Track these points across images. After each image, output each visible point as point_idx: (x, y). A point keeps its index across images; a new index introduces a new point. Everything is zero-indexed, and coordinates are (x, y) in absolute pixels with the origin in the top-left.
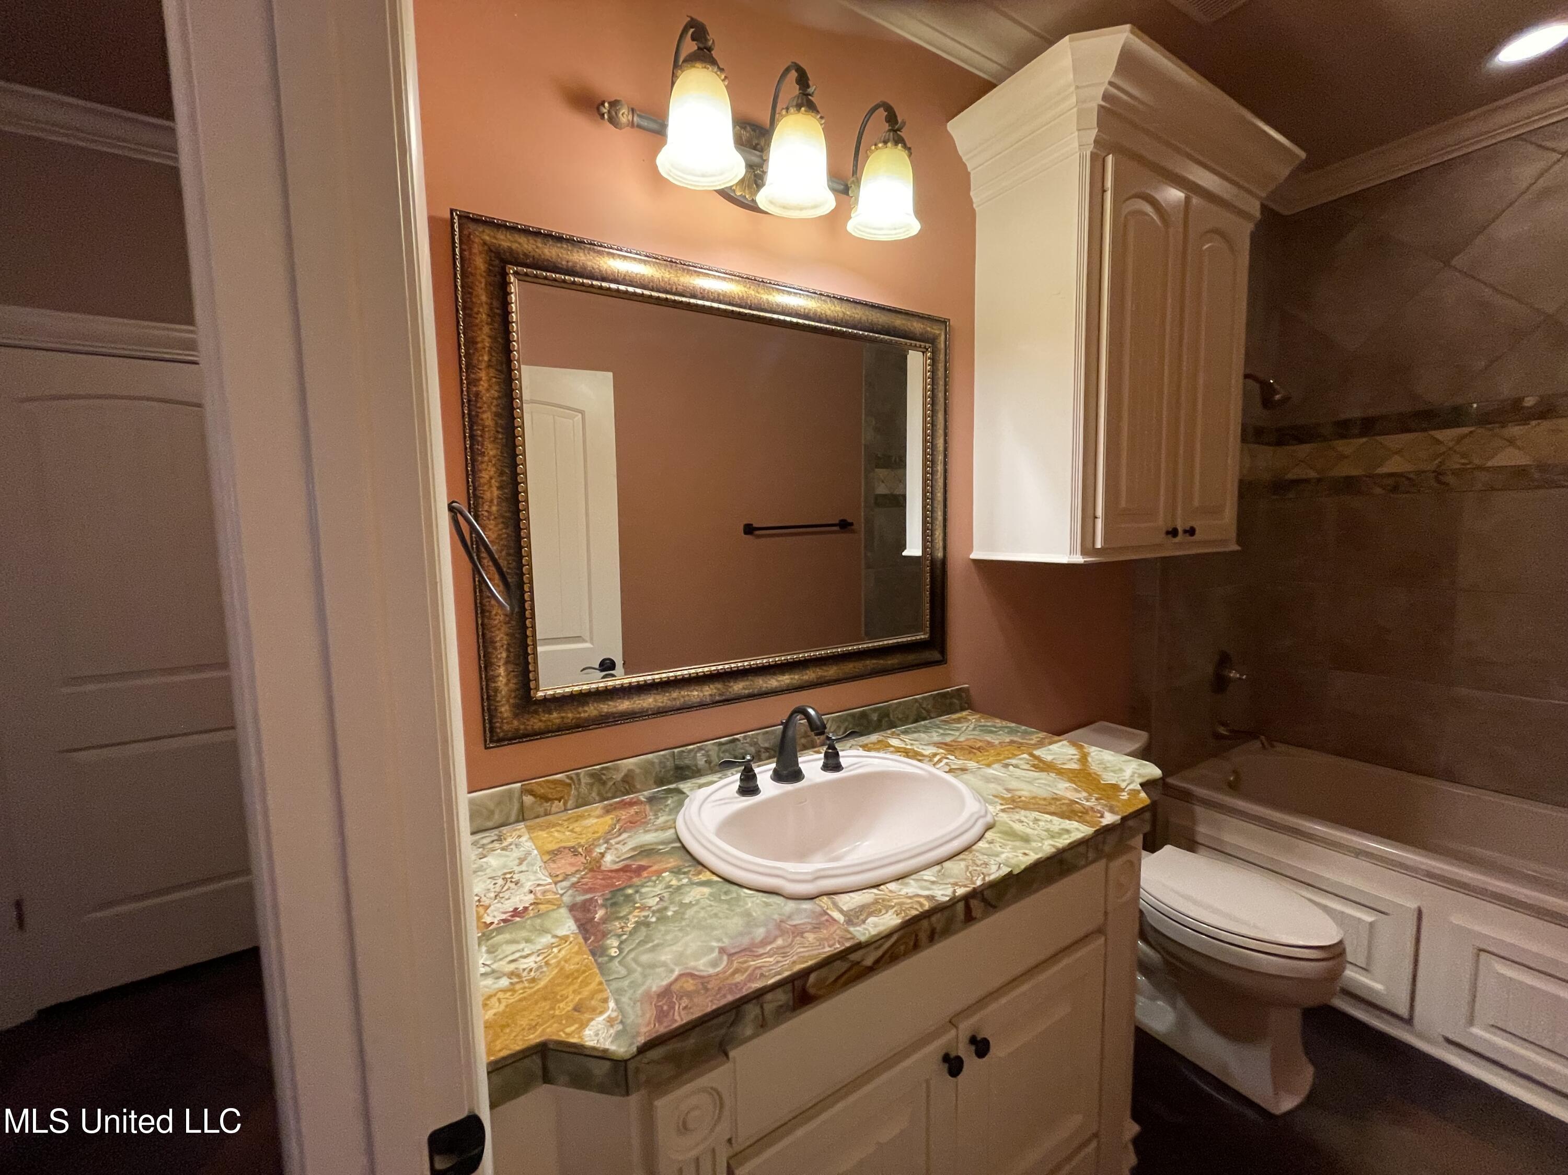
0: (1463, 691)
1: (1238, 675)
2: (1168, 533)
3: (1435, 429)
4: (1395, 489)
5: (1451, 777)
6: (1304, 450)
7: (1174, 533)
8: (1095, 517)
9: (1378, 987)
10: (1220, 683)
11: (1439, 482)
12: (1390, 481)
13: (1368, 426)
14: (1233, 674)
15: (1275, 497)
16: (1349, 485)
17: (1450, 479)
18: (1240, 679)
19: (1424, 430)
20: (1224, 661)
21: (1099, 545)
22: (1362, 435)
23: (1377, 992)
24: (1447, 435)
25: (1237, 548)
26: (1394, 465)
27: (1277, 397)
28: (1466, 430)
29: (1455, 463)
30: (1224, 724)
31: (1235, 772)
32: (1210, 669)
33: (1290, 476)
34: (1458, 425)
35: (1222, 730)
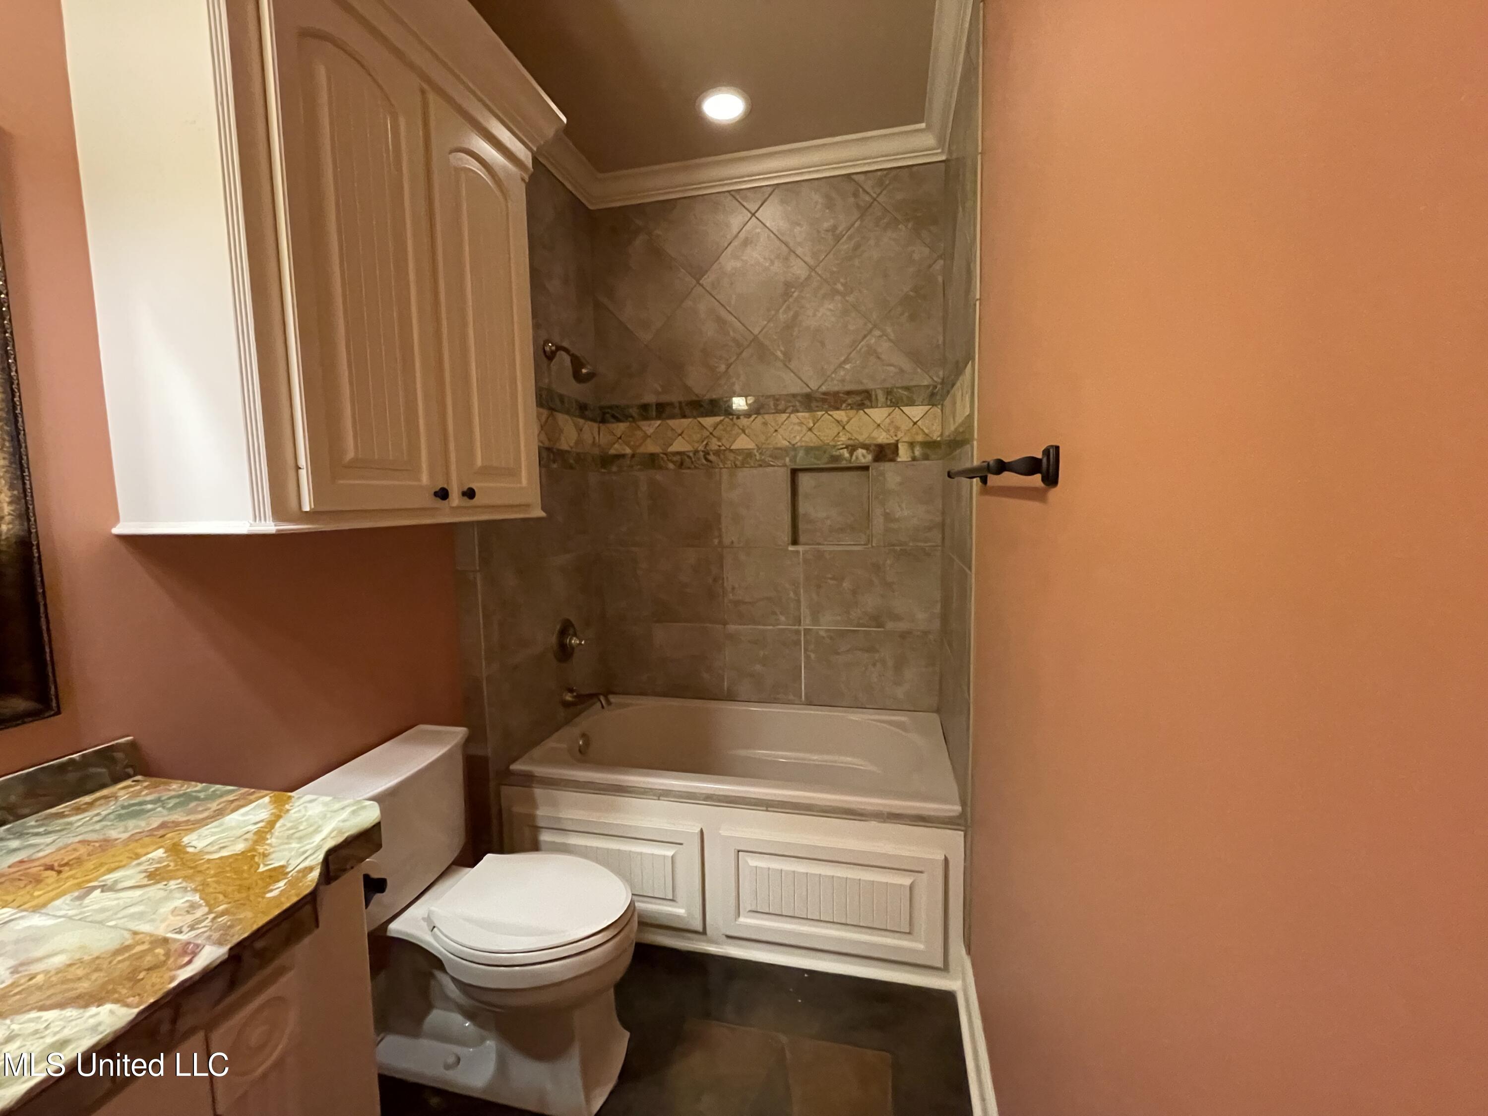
0: (732, 628)
1: (578, 642)
2: (436, 494)
3: (703, 416)
4: (681, 465)
5: (731, 697)
6: (621, 427)
7: (443, 494)
8: (298, 468)
9: (681, 912)
10: (564, 652)
11: (706, 459)
12: (677, 458)
13: (662, 410)
14: (575, 641)
15: (603, 470)
16: (652, 461)
17: (712, 457)
18: (580, 644)
19: (695, 417)
20: (566, 629)
21: (306, 508)
22: (658, 417)
23: (678, 917)
24: (708, 421)
25: (543, 514)
26: (679, 446)
27: (584, 371)
28: (718, 419)
29: (714, 445)
30: (571, 690)
31: (584, 735)
32: (554, 639)
33: (612, 452)
34: (715, 415)
35: (569, 697)
